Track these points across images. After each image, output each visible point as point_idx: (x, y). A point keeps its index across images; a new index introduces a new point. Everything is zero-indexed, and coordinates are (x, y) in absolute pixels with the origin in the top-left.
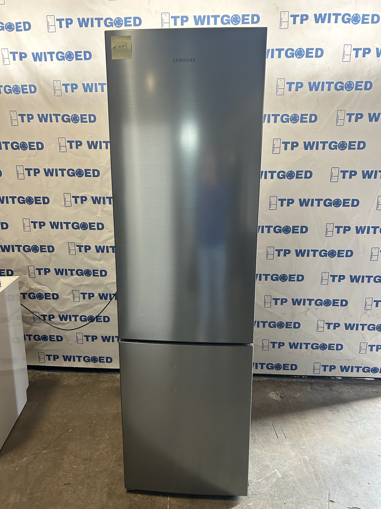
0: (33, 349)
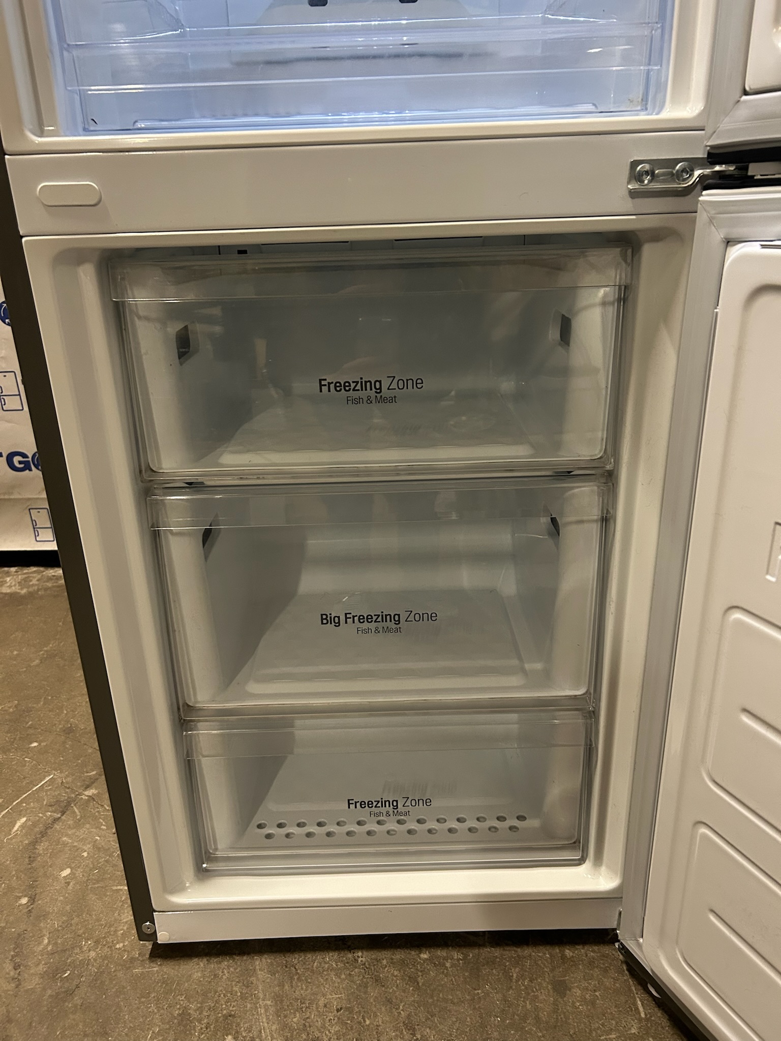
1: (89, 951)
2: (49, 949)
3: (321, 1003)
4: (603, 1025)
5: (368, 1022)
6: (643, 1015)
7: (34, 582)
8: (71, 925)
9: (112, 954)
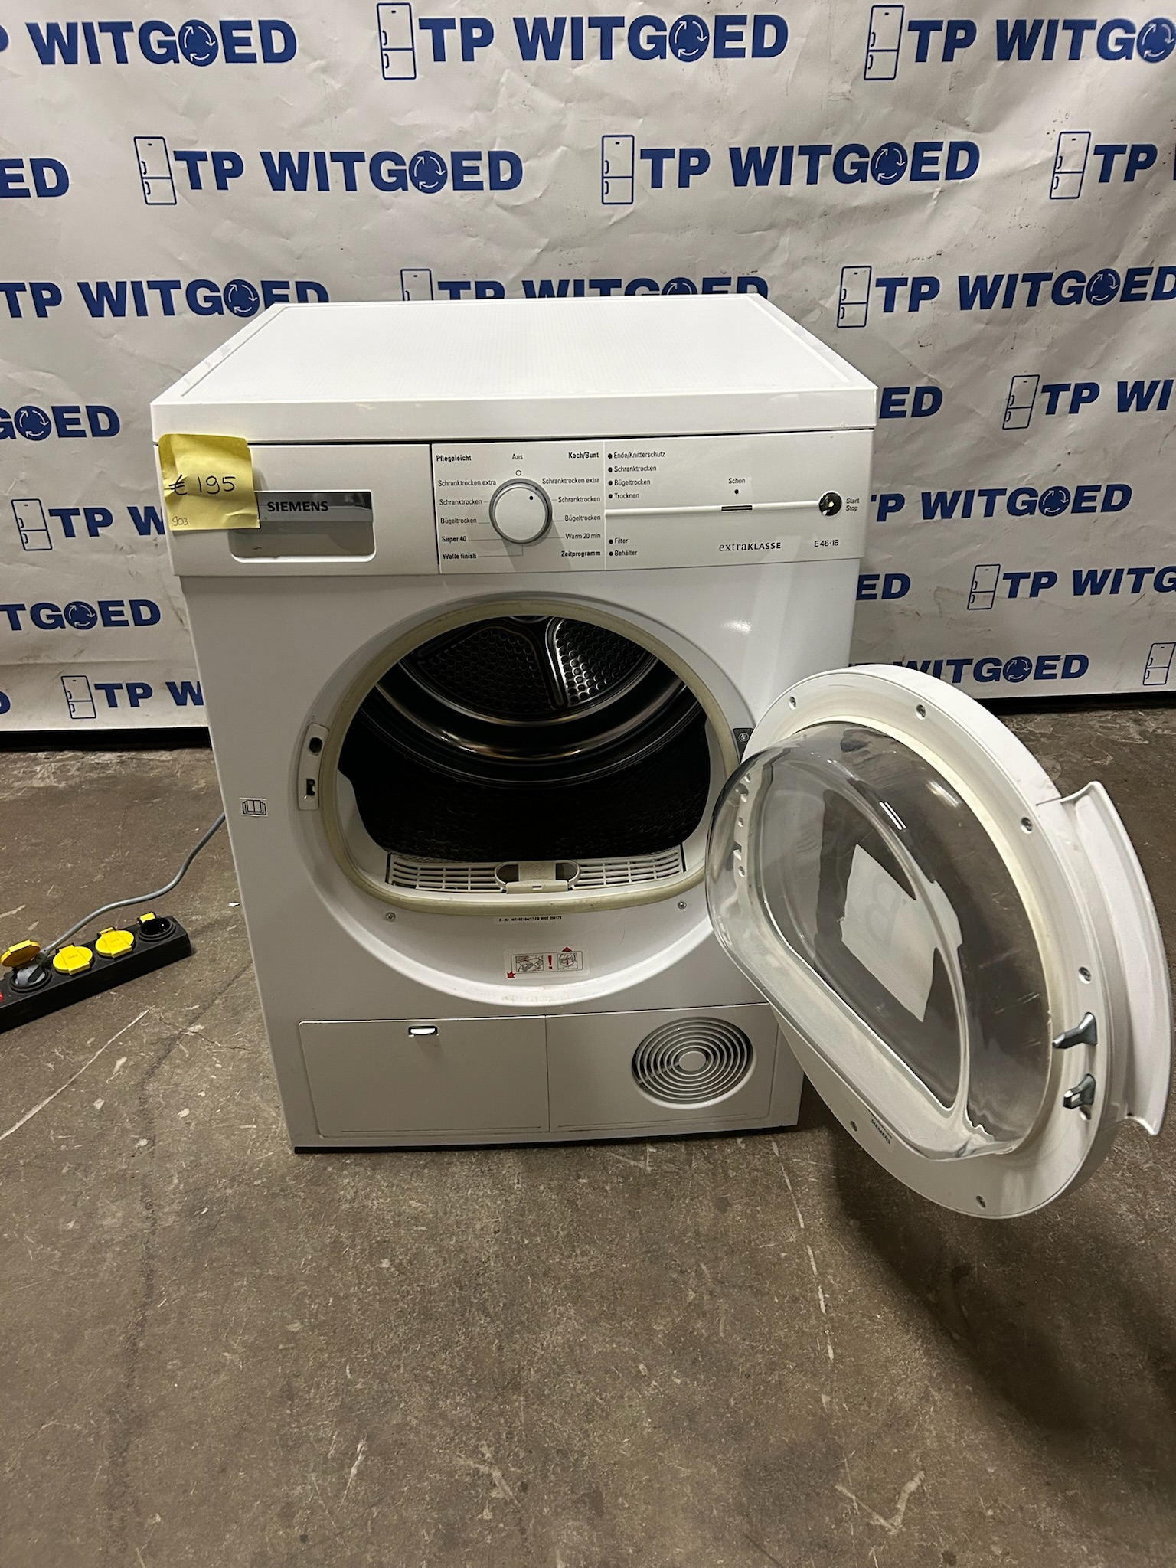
0: (36, 665)
1: (225, 1188)
2: (181, 1187)
3: (478, 1226)
4: (762, 1235)
5: (526, 1242)
6: (802, 1226)
7: (73, 772)
8: (201, 1165)
9: (250, 1191)
